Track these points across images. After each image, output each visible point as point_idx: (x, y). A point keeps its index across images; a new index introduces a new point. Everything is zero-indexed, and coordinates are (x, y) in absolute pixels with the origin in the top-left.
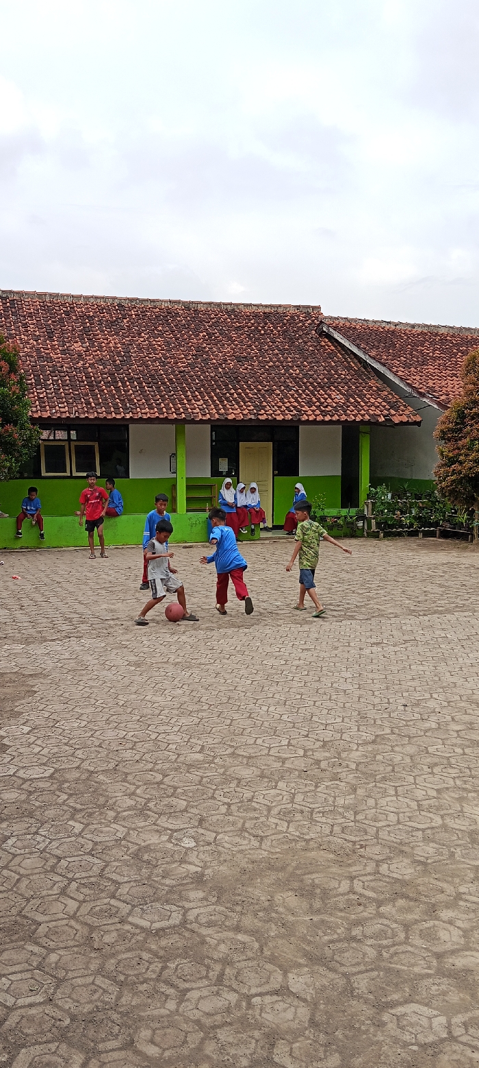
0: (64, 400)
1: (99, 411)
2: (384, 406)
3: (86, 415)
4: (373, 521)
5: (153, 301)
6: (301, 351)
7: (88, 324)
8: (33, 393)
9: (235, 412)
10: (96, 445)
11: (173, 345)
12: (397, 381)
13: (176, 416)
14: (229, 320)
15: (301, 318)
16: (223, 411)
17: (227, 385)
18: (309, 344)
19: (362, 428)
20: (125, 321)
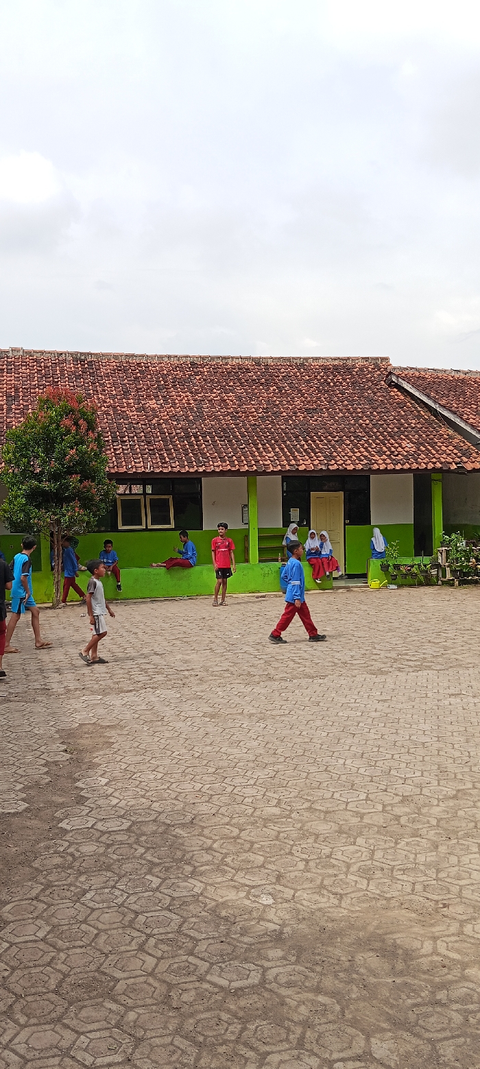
0: (140, 455)
1: (173, 465)
2: (456, 454)
3: (161, 469)
4: (448, 569)
5: (225, 358)
6: (371, 401)
7: (162, 382)
8: (110, 450)
9: (305, 462)
10: (170, 498)
11: (244, 399)
12: (468, 429)
13: (247, 468)
14: (298, 374)
15: (370, 369)
16: (293, 462)
17: (297, 437)
18: (379, 394)
19: (434, 476)
20: (198, 378)
